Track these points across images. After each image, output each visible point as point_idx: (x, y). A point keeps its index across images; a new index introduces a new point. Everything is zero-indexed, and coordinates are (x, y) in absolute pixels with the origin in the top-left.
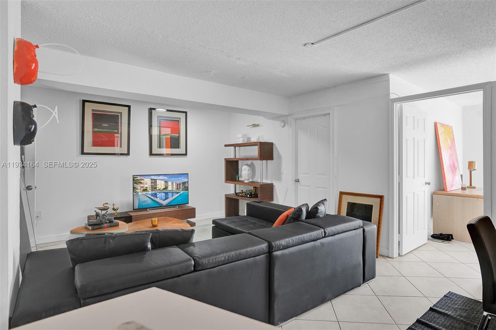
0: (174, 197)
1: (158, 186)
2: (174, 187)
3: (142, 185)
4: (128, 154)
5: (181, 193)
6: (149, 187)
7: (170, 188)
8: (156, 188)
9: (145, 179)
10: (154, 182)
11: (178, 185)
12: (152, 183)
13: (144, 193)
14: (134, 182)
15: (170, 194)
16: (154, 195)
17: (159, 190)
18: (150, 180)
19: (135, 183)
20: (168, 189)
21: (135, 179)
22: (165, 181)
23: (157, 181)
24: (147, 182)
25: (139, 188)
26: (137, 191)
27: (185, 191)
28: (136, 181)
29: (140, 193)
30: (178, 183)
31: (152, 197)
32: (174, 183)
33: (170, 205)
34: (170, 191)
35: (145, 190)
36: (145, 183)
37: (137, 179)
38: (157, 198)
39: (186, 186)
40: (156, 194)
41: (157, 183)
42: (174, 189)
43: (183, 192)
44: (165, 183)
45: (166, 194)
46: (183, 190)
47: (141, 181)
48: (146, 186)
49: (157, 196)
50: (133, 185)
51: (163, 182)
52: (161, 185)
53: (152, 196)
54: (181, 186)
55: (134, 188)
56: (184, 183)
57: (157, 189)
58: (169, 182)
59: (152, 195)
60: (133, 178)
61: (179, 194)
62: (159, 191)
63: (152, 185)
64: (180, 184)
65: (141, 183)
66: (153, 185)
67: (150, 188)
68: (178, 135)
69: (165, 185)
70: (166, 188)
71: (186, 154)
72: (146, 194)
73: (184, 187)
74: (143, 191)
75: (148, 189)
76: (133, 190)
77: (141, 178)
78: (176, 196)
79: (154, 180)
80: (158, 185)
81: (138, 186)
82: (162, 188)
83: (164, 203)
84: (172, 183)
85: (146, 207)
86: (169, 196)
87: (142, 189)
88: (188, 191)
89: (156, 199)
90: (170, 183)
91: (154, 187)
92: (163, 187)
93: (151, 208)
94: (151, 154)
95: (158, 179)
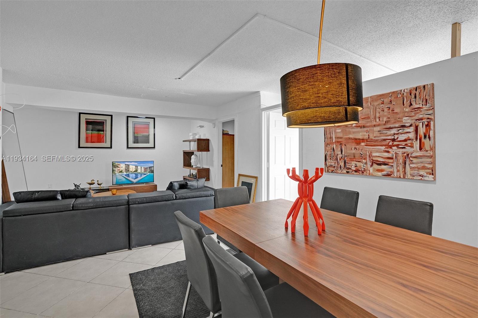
0: (142, 177)
1: (130, 169)
2: (143, 170)
3: (119, 169)
4: (111, 147)
7: (139, 171)
8: (129, 171)
9: (121, 164)
11: (145, 169)
12: (126, 167)
13: (120, 174)
14: (113, 166)
17: (131, 172)
18: (125, 165)
19: (114, 167)
24: (123, 167)
25: (117, 170)
26: (115, 172)
27: (151, 173)
28: (114, 165)
29: (117, 174)
30: (146, 167)
32: (143, 168)
35: (121, 172)
36: (121, 167)
41: (130, 167)
42: (143, 172)
43: (149, 173)
44: (136, 167)
45: (136, 175)
46: (149, 172)
48: (121, 169)
50: (112, 168)
51: (134, 167)
52: (132, 168)
53: (126, 176)
54: (148, 170)
55: (113, 170)
56: (150, 168)
57: (130, 171)
60: (112, 164)
61: (146, 175)
64: (147, 168)
65: (118, 167)
67: (125, 171)
68: (148, 134)
69: (136, 169)
70: (136, 171)
71: (154, 147)
73: (150, 170)
75: (123, 171)
76: (113, 171)
77: (119, 164)
78: (143, 176)
79: (127, 165)
80: (130, 168)
81: (116, 169)
82: (133, 171)
83: (135, 181)
84: (141, 167)
85: (121, 183)
86: (139, 176)
87: (119, 171)
88: (153, 173)
89: (128, 178)
90: (139, 167)
91: (127, 170)
92: (134, 170)
93: (125, 184)
94: (128, 148)
95: (130, 165)
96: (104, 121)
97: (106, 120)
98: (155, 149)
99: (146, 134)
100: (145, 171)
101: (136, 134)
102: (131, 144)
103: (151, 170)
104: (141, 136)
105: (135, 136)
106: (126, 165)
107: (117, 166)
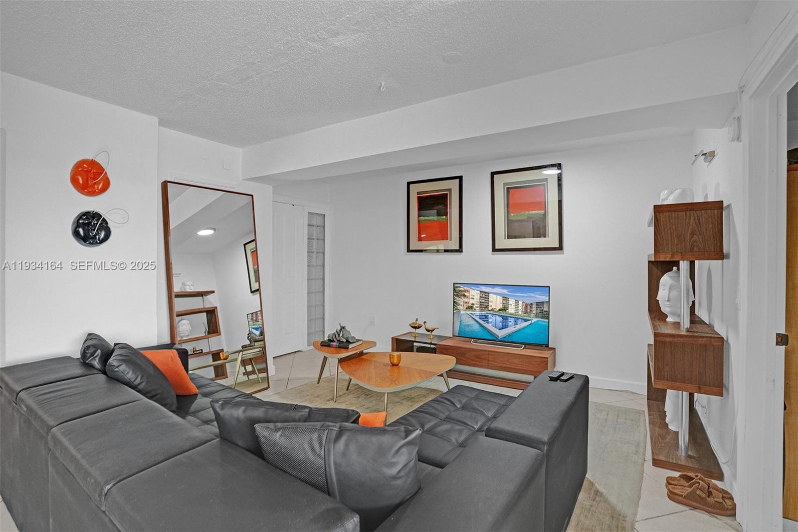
0: (518, 327)
1: (490, 304)
2: (520, 308)
3: (466, 300)
4: (459, 250)
5: (533, 321)
6: (476, 304)
7: (511, 310)
8: (487, 307)
9: (471, 290)
10: (485, 296)
11: (528, 307)
12: (481, 297)
13: (469, 312)
14: (455, 294)
15: (511, 321)
16: (484, 317)
17: (492, 310)
18: (479, 292)
19: (457, 295)
20: (507, 311)
21: (457, 289)
22: (503, 297)
23: (490, 294)
24: (474, 296)
25: (462, 304)
26: (459, 307)
27: (541, 319)
28: (458, 292)
29: (462, 312)
30: (528, 302)
31: (480, 321)
32: (520, 303)
34: (512, 314)
35: (471, 308)
36: (471, 297)
37: (459, 289)
38: (488, 323)
39: (544, 310)
40: (486, 317)
41: (490, 299)
42: (520, 313)
43: (536, 320)
44: (503, 299)
46: (536, 317)
47: (466, 294)
48: (471, 301)
49: (488, 321)
50: (454, 298)
51: (500, 298)
52: (496, 302)
53: (480, 318)
54: (534, 308)
55: (454, 302)
56: (539, 304)
57: (490, 309)
58: (510, 300)
59: (481, 317)
60: (454, 287)
61: (529, 323)
62: (491, 312)
63: (481, 301)
64: (531, 305)
65: (465, 296)
66: (484, 301)
67: (479, 306)
69: (503, 303)
70: (504, 309)
72: (471, 314)
73: (539, 311)
74: (467, 309)
75: (475, 307)
76: (454, 305)
77: (466, 288)
78: (521, 325)
79: (486, 293)
80: (492, 302)
81: (461, 301)
82: (498, 309)
83: (501, 334)
84: (517, 302)
86: (510, 324)
87: (466, 306)
88: (548, 318)
89: (486, 325)
90: (512, 302)
91: (484, 305)
92: (500, 306)
93: (476, 339)
94: (494, 250)
95: (492, 293)
96: (448, 192)
97: (450, 190)
98: (563, 254)
99: (536, 212)
100: (526, 312)
101: (512, 215)
102: (502, 243)
103: (542, 312)
104: (526, 218)
105: (511, 218)
106: (481, 292)
107: (464, 293)
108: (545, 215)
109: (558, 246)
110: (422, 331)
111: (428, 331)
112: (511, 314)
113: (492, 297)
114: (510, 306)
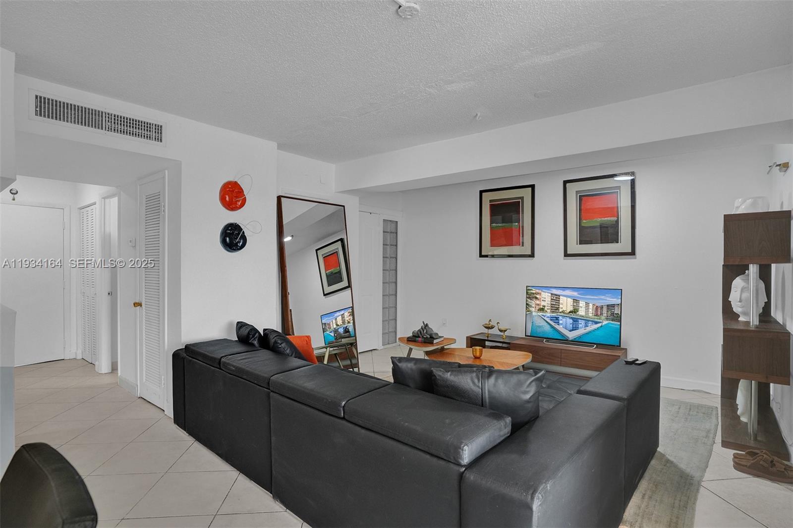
0: (589, 329)
1: (561, 306)
2: (590, 310)
3: (538, 302)
4: (531, 256)
5: (603, 324)
6: (548, 306)
7: (582, 312)
8: (558, 309)
9: (542, 293)
10: (556, 299)
11: (598, 310)
12: (552, 299)
13: (540, 314)
14: (528, 296)
15: (582, 323)
16: (555, 319)
17: (563, 312)
18: (550, 295)
19: (530, 298)
20: (578, 313)
21: (529, 291)
22: (574, 300)
23: (561, 297)
24: (545, 298)
25: (534, 306)
26: (531, 309)
27: (613, 322)
28: (530, 296)
29: (534, 314)
30: (599, 305)
31: (553, 324)
32: (591, 305)
33: (580, 340)
34: (583, 316)
35: (542, 310)
36: (542, 299)
37: (532, 291)
38: (559, 325)
39: (615, 313)
40: (557, 318)
41: (561, 302)
42: (591, 315)
43: (607, 322)
44: (574, 302)
45: (574, 321)
46: (607, 319)
47: (537, 296)
48: (543, 303)
50: (527, 300)
51: (570, 301)
52: (566, 304)
53: (551, 320)
54: (605, 311)
55: (527, 304)
56: (610, 307)
57: (560, 311)
58: (580, 302)
59: (552, 318)
60: (527, 290)
61: (600, 325)
62: (562, 314)
63: (552, 303)
64: (602, 307)
65: (536, 298)
66: (554, 303)
67: (550, 308)
68: (615, 219)
69: (574, 306)
70: (575, 311)
71: (633, 253)
72: (543, 315)
73: (609, 313)
74: (538, 310)
75: (546, 309)
76: (526, 307)
77: (538, 291)
78: (592, 327)
79: (556, 295)
80: (562, 304)
81: (533, 303)
82: (569, 311)
83: (571, 335)
84: (587, 304)
85: (541, 335)
86: (580, 326)
87: (538, 308)
88: (620, 321)
89: (557, 326)
90: (582, 304)
91: (555, 307)
92: (570, 308)
93: (548, 339)
94: (566, 255)
95: (562, 295)
96: (520, 200)
97: (522, 198)
98: (636, 258)
99: (609, 219)
100: (597, 315)
101: (584, 221)
102: (573, 247)
103: (613, 314)
104: (597, 224)
105: (583, 225)
106: (552, 294)
107: (535, 295)
108: (617, 222)
109: (631, 251)
110: (495, 331)
111: (501, 331)
112: (581, 316)
113: (563, 300)
114: (580, 309)
